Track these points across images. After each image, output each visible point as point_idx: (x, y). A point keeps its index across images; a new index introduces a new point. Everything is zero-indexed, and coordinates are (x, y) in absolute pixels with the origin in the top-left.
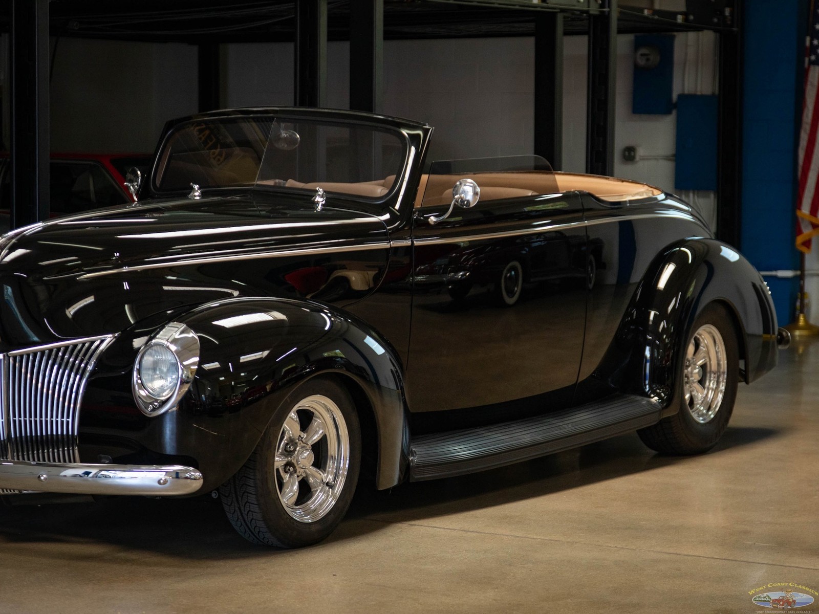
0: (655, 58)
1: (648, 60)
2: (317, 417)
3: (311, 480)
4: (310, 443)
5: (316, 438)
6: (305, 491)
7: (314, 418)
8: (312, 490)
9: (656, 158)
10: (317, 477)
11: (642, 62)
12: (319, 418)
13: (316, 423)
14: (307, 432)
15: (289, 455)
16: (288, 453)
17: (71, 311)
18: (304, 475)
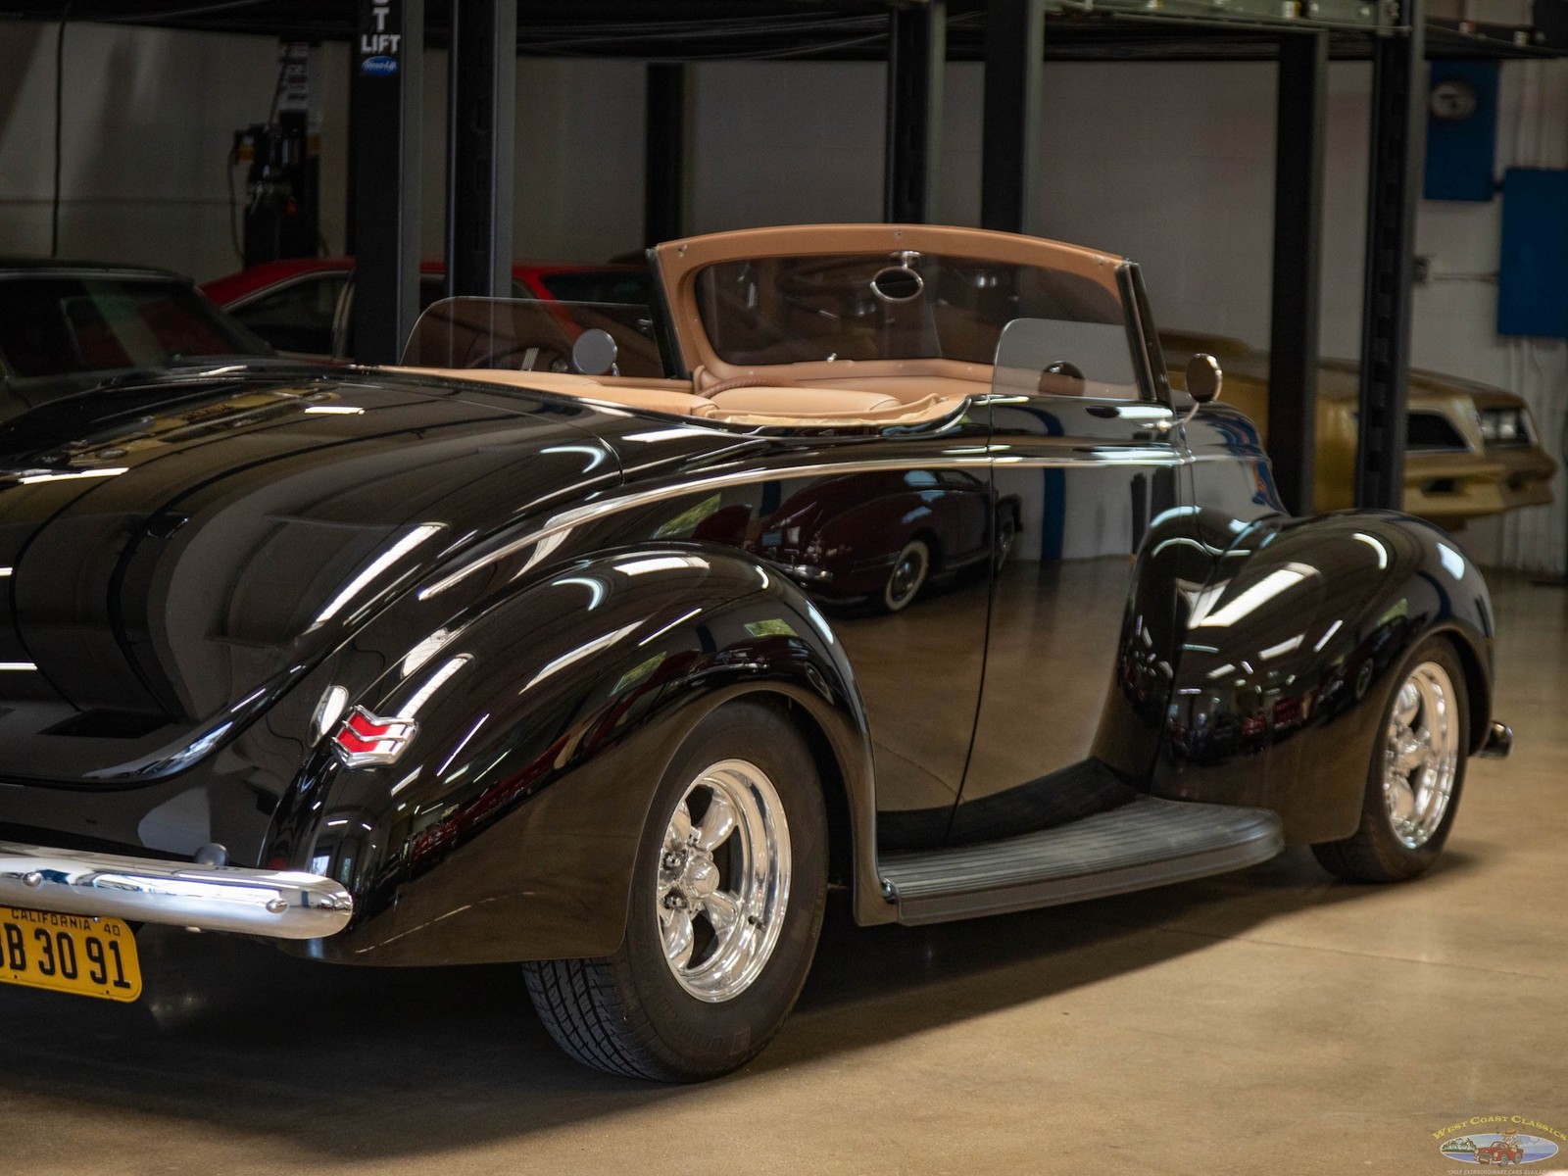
0: (1466, 104)
1: (1454, 105)
9: (1463, 279)
11: (1442, 109)
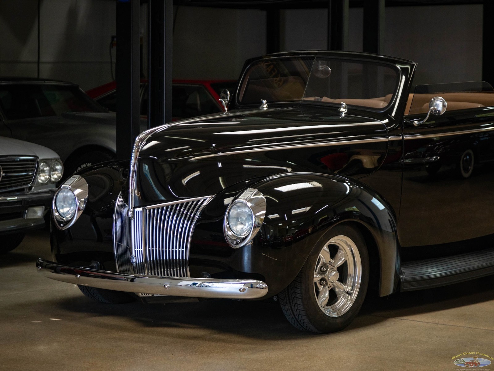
2: (341, 250)
3: (337, 290)
4: (337, 266)
5: (340, 263)
6: (333, 297)
7: (339, 250)
8: (338, 296)
10: (341, 288)
12: (342, 250)
13: (340, 253)
14: (334, 259)
15: (322, 273)
16: (322, 272)
17: (185, 181)
18: (332, 287)
